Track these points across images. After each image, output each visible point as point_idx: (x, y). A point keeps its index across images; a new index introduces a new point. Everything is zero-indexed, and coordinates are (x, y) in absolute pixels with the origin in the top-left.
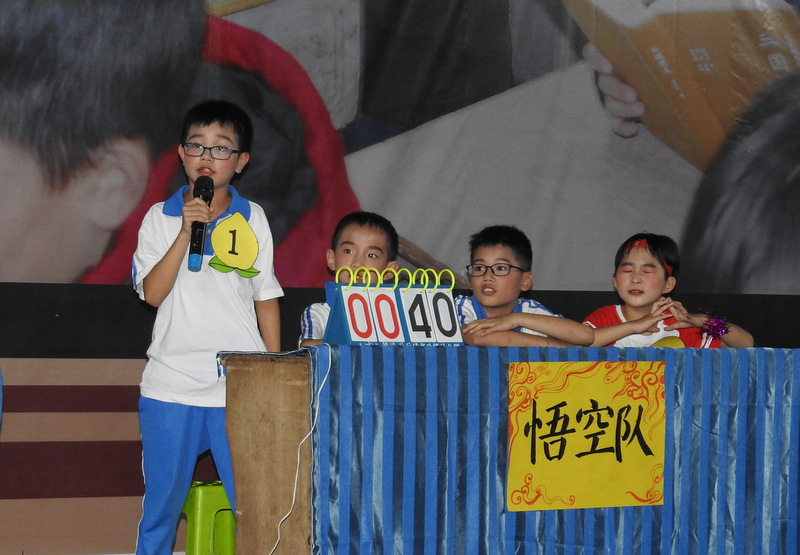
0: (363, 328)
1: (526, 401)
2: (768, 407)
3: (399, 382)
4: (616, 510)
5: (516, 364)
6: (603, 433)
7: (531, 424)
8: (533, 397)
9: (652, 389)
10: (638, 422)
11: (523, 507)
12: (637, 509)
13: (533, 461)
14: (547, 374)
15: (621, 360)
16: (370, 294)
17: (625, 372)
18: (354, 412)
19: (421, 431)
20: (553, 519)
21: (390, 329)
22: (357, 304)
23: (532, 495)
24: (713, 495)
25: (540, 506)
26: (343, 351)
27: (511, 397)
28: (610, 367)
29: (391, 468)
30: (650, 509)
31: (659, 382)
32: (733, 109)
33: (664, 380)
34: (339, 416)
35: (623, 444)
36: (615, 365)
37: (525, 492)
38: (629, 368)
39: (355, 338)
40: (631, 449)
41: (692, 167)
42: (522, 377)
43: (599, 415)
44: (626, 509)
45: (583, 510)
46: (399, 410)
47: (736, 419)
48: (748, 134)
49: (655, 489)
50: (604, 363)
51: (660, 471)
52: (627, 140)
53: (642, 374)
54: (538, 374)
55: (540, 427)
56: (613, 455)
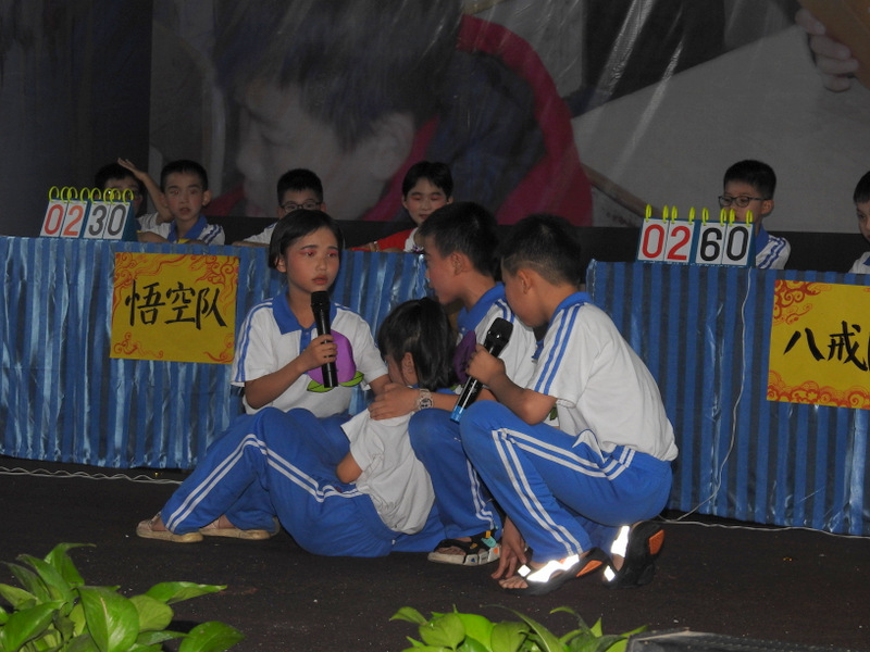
1: (128, 280)
5: (121, 253)
6: (186, 307)
7: (131, 297)
8: (133, 278)
10: (215, 301)
13: (132, 323)
17: (206, 263)
23: (130, 348)
25: (136, 356)
27: (116, 277)
28: (195, 259)
31: (234, 272)
33: (237, 270)
35: (202, 316)
36: (198, 257)
37: (125, 345)
38: (210, 260)
40: (208, 320)
42: (125, 263)
43: (184, 294)
49: (227, 352)
50: (190, 256)
53: (221, 265)
54: (138, 261)
55: (138, 299)
56: (194, 324)
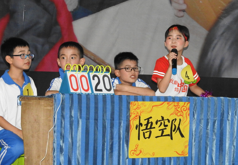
0: (75, 88)
1: (136, 116)
2: (228, 120)
3: (88, 108)
4: (170, 158)
5: (133, 102)
6: (166, 129)
7: (138, 125)
8: (139, 115)
9: (184, 112)
10: (179, 125)
11: (135, 157)
12: (178, 158)
13: (139, 139)
14: (145, 106)
15: (173, 101)
16: (78, 74)
17: (174, 106)
18: (70, 119)
19: (96, 127)
20: (146, 161)
21: (86, 88)
22: (73, 78)
23: (138, 152)
24: (207, 153)
25: (141, 156)
26: (67, 96)
27: (131, 114)
28: (169, 104)
29: (84, 141)
30: (183, 158)
31: (187, 110)
32: (220, 7)
33: (189, 109)
34: (64, 121)
35: (173, 133)
36: (171, 103)
37: (135, 151)
38: (176, 104)
39: (72, 91)
40: (176, 135)
41: (204, 29)
42: (135, 107)
43: (164, 122)
44: (174, 158)
45: (157, 158)
46: (88, 119)
47: (216, 124)
48: (225, 17)
49: (185, 150)
50: (167, 102)
51: (187, 144)
52: (179, 18)
53: (181, 107)
54: (141, 106)
55: (142, 126)
